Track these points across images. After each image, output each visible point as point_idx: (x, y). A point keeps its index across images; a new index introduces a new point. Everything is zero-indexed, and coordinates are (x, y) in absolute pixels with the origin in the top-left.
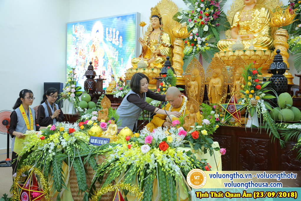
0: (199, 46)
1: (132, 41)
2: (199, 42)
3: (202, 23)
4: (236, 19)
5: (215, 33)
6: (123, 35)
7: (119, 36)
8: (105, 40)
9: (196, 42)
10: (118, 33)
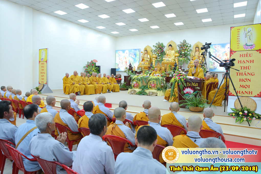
0: (158, 59)
1: (138, 57)
2: (158, 58)
3: (159, 53)
4: (167, 53)
5: (162, 56)
6: (135, 55)
7: (134, 55)
8: (129, 56)
9: (157, 58)
10: (133, 54)
